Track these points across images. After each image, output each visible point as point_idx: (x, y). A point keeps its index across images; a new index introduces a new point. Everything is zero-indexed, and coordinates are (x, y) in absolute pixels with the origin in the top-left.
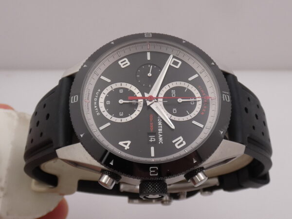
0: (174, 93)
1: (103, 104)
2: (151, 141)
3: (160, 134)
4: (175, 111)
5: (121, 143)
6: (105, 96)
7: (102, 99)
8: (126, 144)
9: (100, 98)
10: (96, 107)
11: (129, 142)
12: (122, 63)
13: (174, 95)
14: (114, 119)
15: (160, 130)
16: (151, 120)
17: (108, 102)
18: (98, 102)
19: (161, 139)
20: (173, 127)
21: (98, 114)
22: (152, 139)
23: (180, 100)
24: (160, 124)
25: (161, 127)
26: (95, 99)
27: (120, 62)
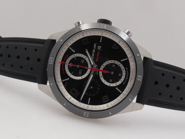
0: (80, 72)
1: (123, 74)
2: (100, 47)
3: (94, 49)
4: (83, 61)
8: (114, 47)
9: (124, 78)
10: (128, 73)
12: (107, 100)
13: (81, 71)
14: (118, 63)
15: (94, 51)
16: (97, 58)
17: (120, 75)
19: (95, 46)
21: (127, 68)
22: (99, 47)
23: (78, 66)
24: (93, 55)
25: (93, 53)
26: (127, 78)
27: (108, 100)
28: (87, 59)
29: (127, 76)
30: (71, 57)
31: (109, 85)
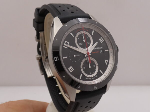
0: (81, 44)
1: (92, 75)
4: (89, 43)
5: (106, 64)
6: (88, 75)
7: (90, 76)
8: (106, 61)
10: (94, 78)
11: (105, 60)
12: (71, 70)
14: (97, 69)
16: (95, 53)
17: (90, 73)
18: (91, 78)
20: (97, 43)
21: (97, 76)
23: (84, 41)
26: (91, 79)
27: (71, 72)
28: (91, 45)
29: (92, 79)
30: (88, 33)
31: (81, 68)
